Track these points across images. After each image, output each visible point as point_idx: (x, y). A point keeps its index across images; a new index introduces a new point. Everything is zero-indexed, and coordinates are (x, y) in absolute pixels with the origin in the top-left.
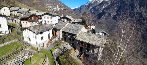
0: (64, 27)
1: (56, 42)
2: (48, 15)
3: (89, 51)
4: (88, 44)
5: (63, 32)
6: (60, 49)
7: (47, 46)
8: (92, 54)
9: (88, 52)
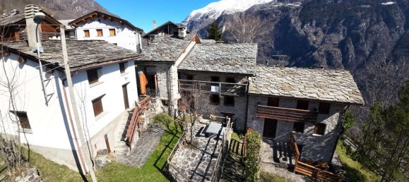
0: (183, 56)
1: (158, 119)
2: (99, 21)
3: (306, 130)
4: (303, 103)
5: (182, 73)
6: (191, 145)
7: (128, 144)
8: (316, 140)
9: (299, 136)
